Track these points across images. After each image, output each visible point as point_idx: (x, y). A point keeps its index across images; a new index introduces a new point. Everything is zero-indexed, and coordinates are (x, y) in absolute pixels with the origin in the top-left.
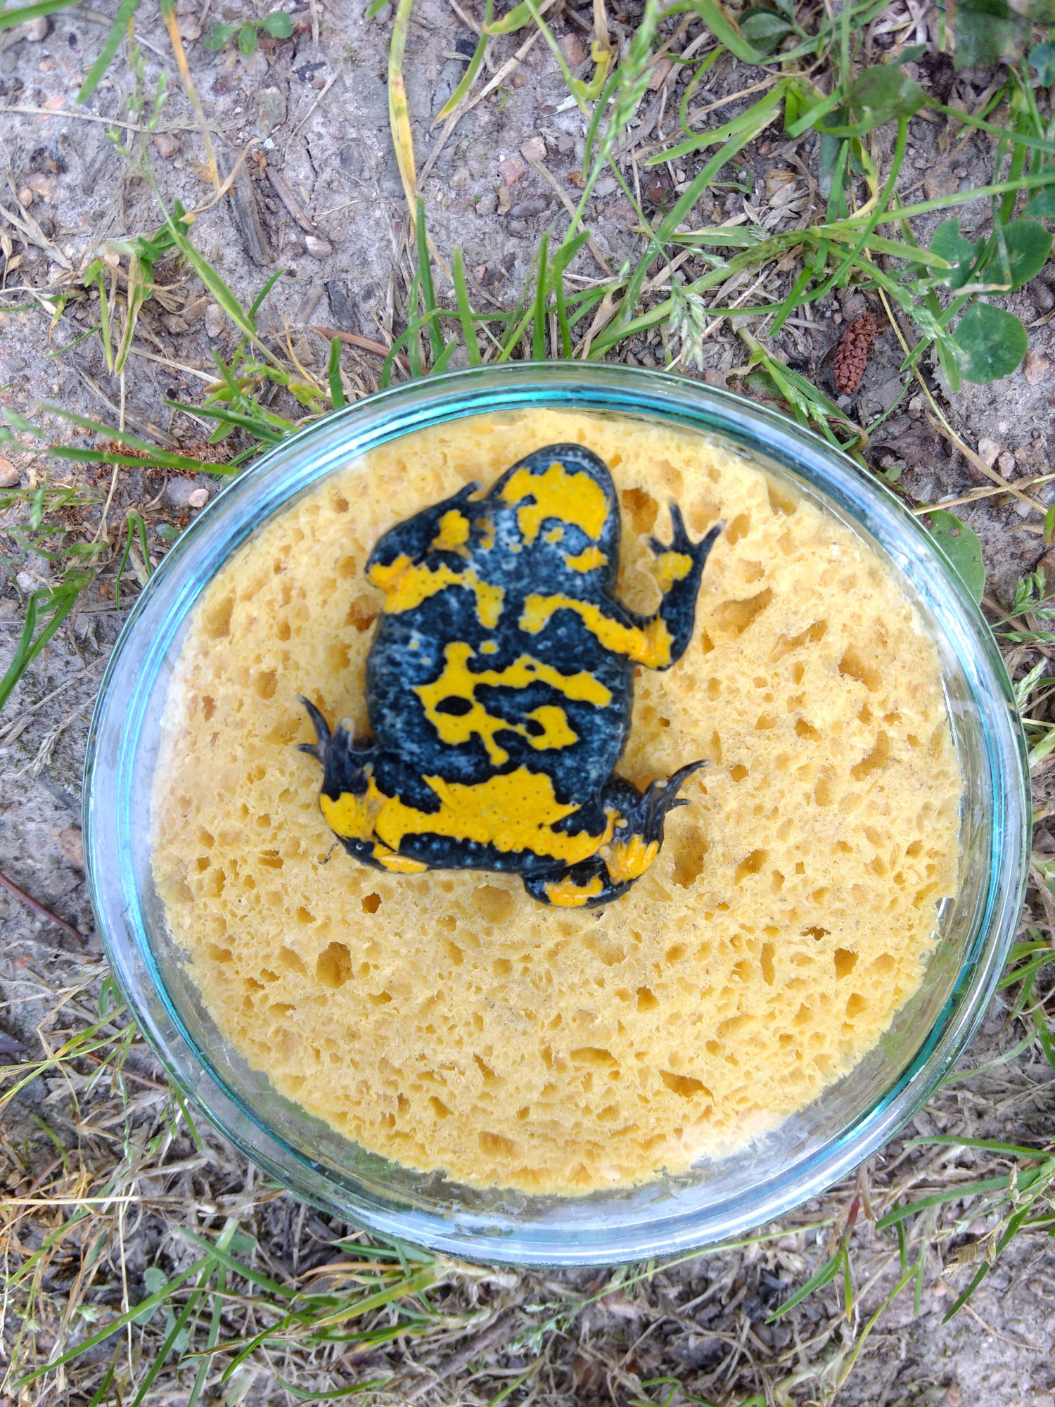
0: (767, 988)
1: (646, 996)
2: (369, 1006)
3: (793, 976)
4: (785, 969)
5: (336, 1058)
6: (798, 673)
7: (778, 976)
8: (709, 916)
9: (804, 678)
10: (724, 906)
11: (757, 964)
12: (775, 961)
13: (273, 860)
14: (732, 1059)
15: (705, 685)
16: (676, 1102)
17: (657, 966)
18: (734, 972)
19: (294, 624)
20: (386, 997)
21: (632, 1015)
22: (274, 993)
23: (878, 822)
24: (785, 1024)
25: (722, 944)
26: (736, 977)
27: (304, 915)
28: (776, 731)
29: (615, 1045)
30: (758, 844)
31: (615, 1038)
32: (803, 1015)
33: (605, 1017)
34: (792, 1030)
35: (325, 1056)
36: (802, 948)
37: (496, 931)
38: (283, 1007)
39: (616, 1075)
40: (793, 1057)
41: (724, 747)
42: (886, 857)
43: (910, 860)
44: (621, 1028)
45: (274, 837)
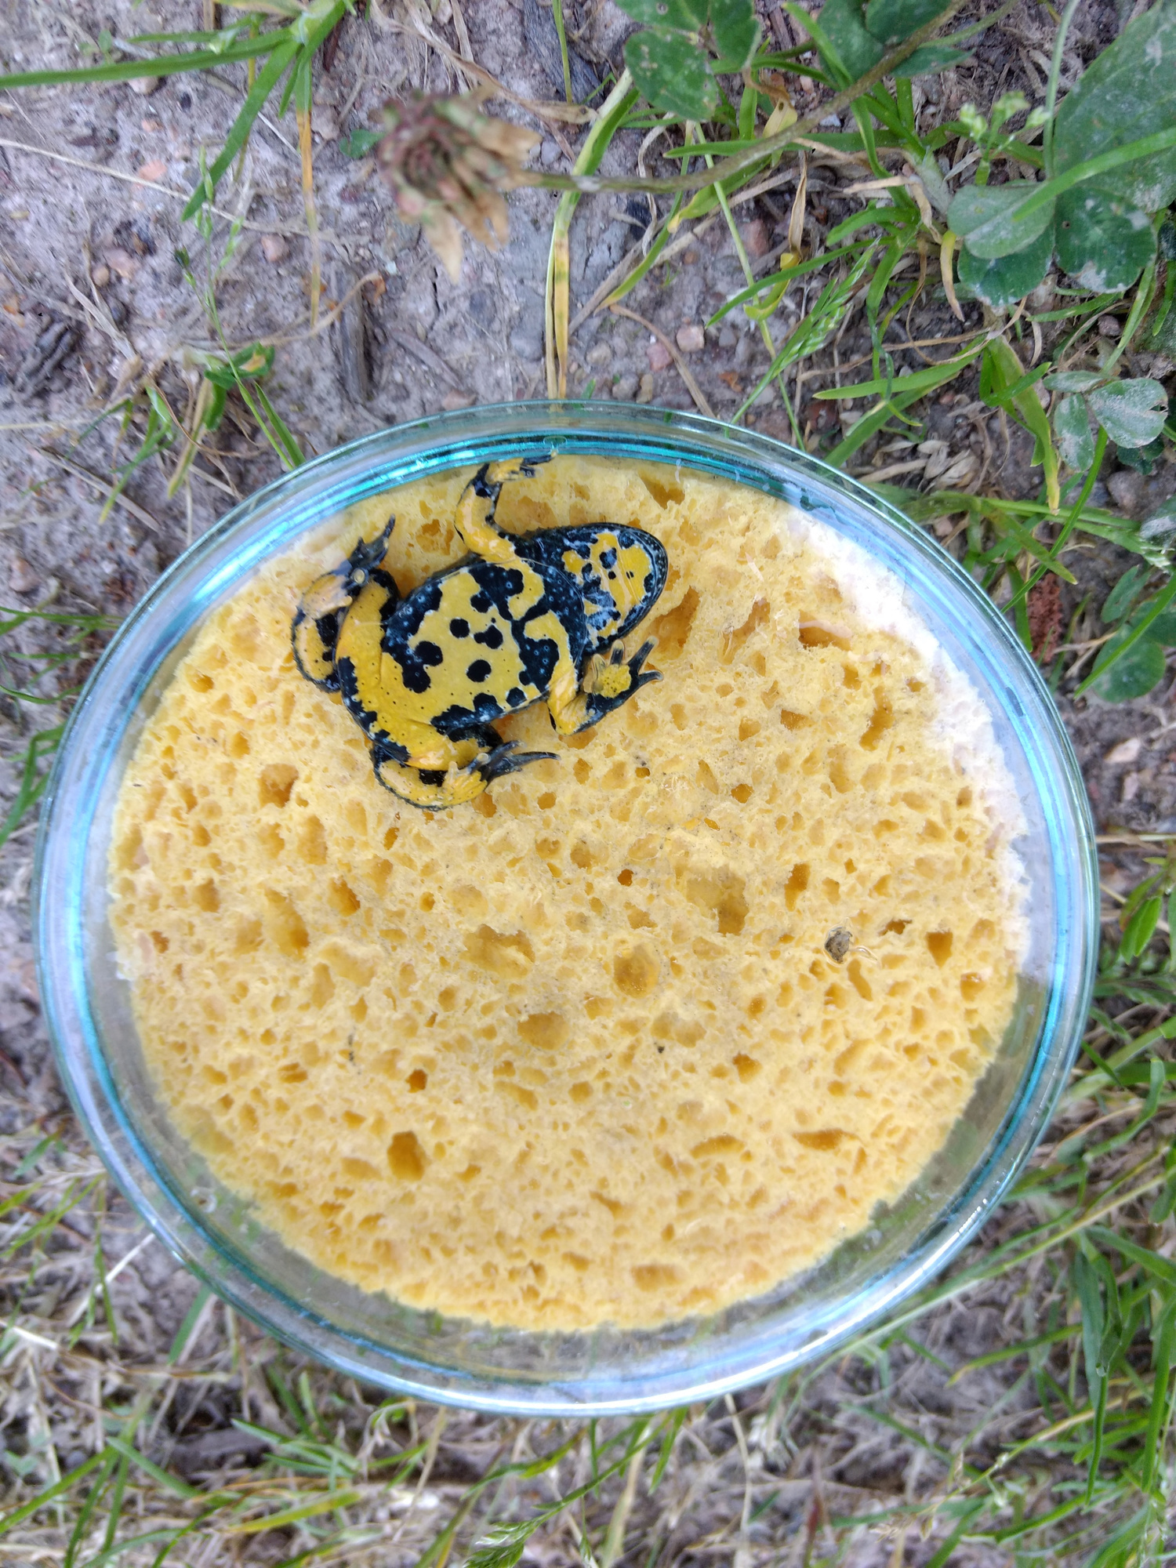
0: (869, 1005)
1: (744, 1064)
2: (460, 1185)
3: (890, 982)
4: (879, 978)
5: (448, 1252)
6: (760, 664)
7: (875, 988)
8: (775, 955)
9: (768, 666)
10: (786, 938)
11: (846, 984)
12: (864, 973)
13: (295, 1075)
14: (863, 1093)
15: (669, 716)
16: (822, 1160)
17: (742, 1027)
18: (827, 1003)
19: (209, 825)
20: (472, 1171)
21: (739, 1088)
22: (356, 1209)
23: (912, 784)
24: (905, 1035)
25: (803, 978)
26: (831, 1007)
27: (354, 1119)
28: (763, 733)
29: (731, 1126)
30: (797, 860)
31: (731, 1119)
32: (918, 1018)
33: (711, 1102)
34: (912, 1039)
35: (436, 1253)
36: (887, 949)
37: (559, 1058)
38: (371, 1221)
39: (748, 1156)
40: (927, 1066)
41: (715, 771)
42: (937, 818)
43: (964, 811)
44: (733, 1107)
45: (286, 1050)
